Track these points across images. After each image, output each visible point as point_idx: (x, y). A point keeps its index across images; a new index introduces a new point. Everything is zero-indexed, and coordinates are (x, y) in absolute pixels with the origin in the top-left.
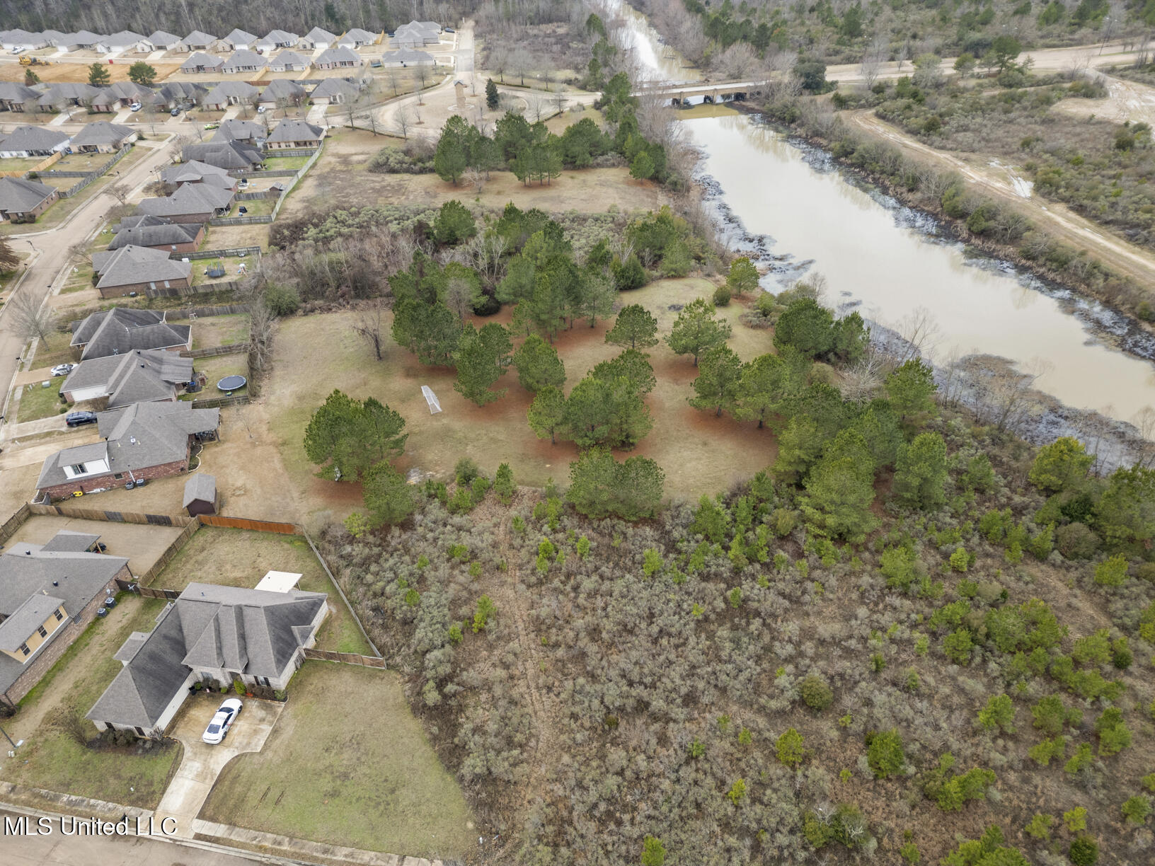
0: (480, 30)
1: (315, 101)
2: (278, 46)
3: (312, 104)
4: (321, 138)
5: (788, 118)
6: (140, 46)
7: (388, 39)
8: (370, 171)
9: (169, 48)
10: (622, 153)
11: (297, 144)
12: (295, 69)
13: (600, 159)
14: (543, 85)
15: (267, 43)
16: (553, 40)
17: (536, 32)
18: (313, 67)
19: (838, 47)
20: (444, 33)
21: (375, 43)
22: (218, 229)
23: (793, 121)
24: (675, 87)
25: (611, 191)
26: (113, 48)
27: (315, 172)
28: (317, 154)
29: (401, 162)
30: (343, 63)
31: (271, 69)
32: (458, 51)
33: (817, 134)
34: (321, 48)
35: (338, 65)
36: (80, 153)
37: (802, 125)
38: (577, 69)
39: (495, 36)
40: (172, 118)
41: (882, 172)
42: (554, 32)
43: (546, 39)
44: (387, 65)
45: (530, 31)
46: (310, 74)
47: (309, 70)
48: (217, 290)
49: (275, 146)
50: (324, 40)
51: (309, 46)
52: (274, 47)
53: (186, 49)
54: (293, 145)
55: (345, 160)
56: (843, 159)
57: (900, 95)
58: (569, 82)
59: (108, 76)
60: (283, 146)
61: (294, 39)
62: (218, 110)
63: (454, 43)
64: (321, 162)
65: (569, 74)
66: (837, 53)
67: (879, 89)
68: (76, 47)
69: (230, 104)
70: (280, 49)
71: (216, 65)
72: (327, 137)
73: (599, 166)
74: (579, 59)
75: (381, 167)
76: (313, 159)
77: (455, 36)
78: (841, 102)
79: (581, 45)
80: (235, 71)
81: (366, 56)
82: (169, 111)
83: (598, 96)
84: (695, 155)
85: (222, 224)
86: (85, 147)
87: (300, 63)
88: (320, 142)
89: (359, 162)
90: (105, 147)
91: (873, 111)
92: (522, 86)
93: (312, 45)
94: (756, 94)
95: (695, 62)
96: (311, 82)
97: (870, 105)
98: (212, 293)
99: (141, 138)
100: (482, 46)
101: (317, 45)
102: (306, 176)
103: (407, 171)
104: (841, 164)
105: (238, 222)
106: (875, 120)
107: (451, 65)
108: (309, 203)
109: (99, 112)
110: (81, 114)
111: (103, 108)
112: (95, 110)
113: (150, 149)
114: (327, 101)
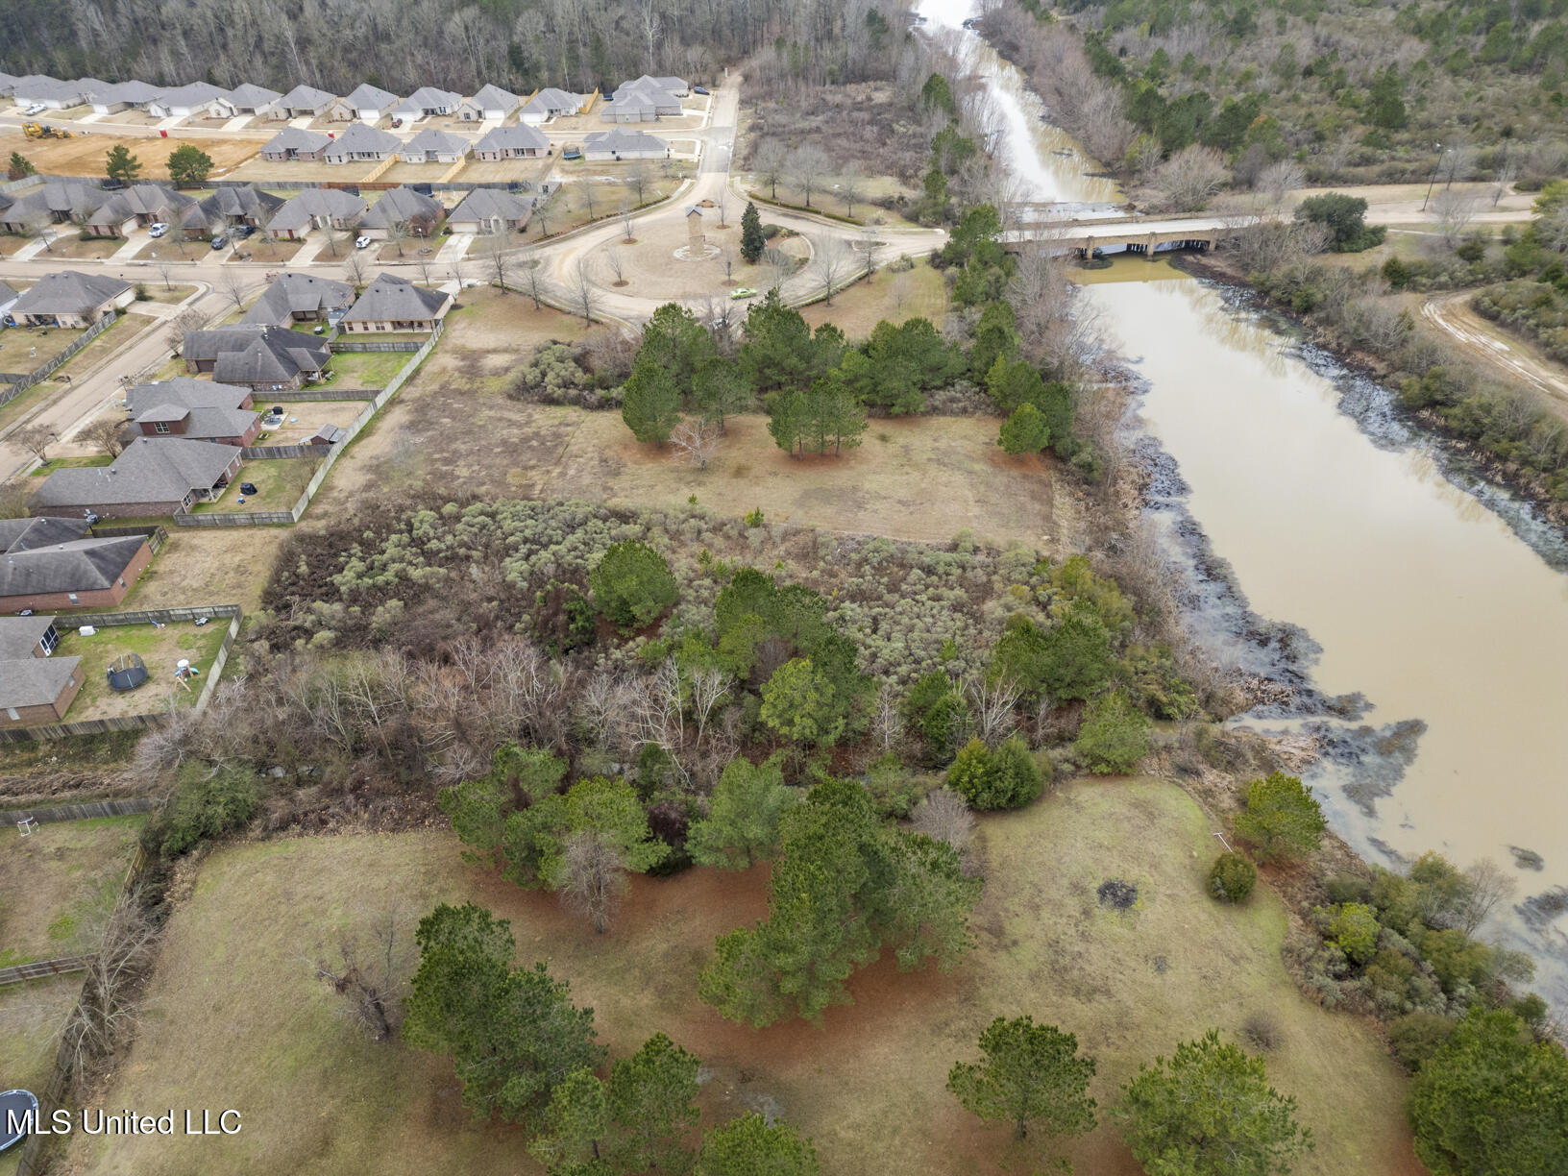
0: (749, 91)
1: (455, 228)
2: (427, 112)
3: (449, 232)
4: (440, 315)
6: (213, 108)
8: (510, 397)
9: (258, 112)
10: (984, 385)
11: (398, 324)
12: (442, 159)
13: (939, 398)
15: (409, 109)
18: (471, 156)
20: (692, 96)
21: (580, 113)
25: (958, 478)
26: (175, 111)
27: (412, 393)
28: (425, 350)
29: (566, 384)
30: (519, 151)
31: (404, 157)
32: (710, 131)
34: (495, 119)
35: (511, 154)
36: (27, 327)
39: (772, 104)
40: (213, 253)
42: (869, 99)
44: (589, 156)
46: (464, 169)
47: (462, 162)
49: (358, 328)
50: (500, 106)
51: (474, 116)
52: (421, 114)
53: (283, 115)
54: (389, 328)
55: (471, 363)
58: (889, 204)
59: (139, 166)
60: (372, 328)
61: (456, 103)
62: (292, 239)
64: (431, 368)
68: (121, 107)
69: (315, 228)
70: (429, 117)
71: (316, 148)
72: (455, 307)
73: (935, 412)
75: (530, 391)
76: (416, 360)
77: (709, 101)
78: (1401, 278)
80: (345, 159)
81: (561, 138)
82: (208, 238)
85: (198, 525)
86: (37, 316)
87: (449, 150)
88: (437, 322)
89: (497, 373)
90: (68, 319)
91: (1466, 297)
92: (807, 208)
93: (480, 113)
96: (459, 187)
97: (1457, 285)
98: (104, 738)
99: (142, 297)
100: (750, 122)
101: (488, 114)
102: (393, 402)
103: (576, 402)
107: (694, 157)
108: (379, 470)
109: (99, 237)
110: (69, 240)
111: (105, 231)
112: (93, 233)
113: (149, 320)
114: (474, 228)
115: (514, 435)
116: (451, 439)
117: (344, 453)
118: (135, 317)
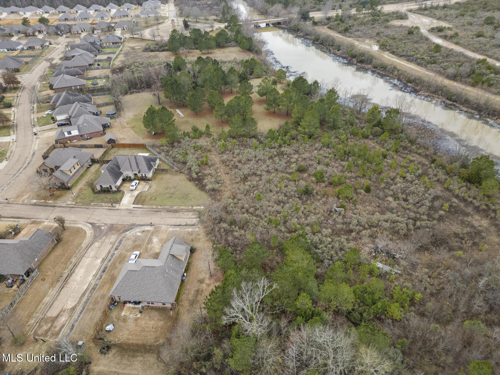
0: (177, 3)
1: (116, 29)
2: (96, 11)
3: (115, 30)
4: (122, 41)
5: (296, 29)
6: (38, 12)
7: (140, 7)
8: (143, 51)
10: (237, 42)
11: (113, 43)
12: (105, 18)
13: (229, 44)
14: (205, 21)
15: (91, 10)
16: (206, 6)
17: (199, 3)
18: (112, 18)
19: (315, 5)
20: (162, 5)
21: (135, 9)
22: (91, 71)
23: (298, 30)
24: (254, 20)
25: (234, 54)
27: (123, 52)
28: (121, 47)
29: (155, 48)
30: (124, 16)
31: (95, 19)
32: (169, 11)
33: (307, 34)
34: (113, 11)
35: (122, 16)
36: (28, 49)
37: (302, 32)
38: (217, 16)
39: (183, 5)
40: (60, 37)
41: (329, 45)
42: (206, 3)
43: (204, 6)
44: (142, 16)
45: (197, 3)
46: (111, 20)
47: (110, 19)
48: (96, 88)
49: (105, 45)
50: (114, 8)
51: (108, 11)
52: (94, 11)
53: (58, 13)
54: (111, 44)
55: (133, 48)
56: (316, 42)
57: (336, 20)
58: (215, 20)
59: (30, 22)
60: (108, 44)
61: (102, 8)
62: (78, 33)
63: (167, 8)
64: (123, 49)
65: (214, 17)
66: (314, 7)
67: (329, 19)
68: (10, 13)
69: (82, 31)
70: (96, 12)
71: (73, 18)
72: (124, 41)
73: (229, 46)
74: (217, 12)
75: (147, 50)
76: (120, 49)
77: (167, 6)
78: (315, 23)
79: (217, 7)
80: (80, 20)
81: (132, 13)
82: (59, 35)
83: (226, 24)
84: (264, 43)
85: (92, 69)
86: (29, 47)
87: (107, 16)
88: (122, 43)
89: (138, 49)
90: (38, 47)
91: (327, 26)
92: (197, 22)
93: (110, 10)
94: (285, 22)
95: (262, 13)
96: (113, 23)
97: (325, 24)
98: (95, 90)
99: (50, 44)
100: (178, 9)
101: (112, 10)
102: (119, 54)
103: (157, 51)
104: (315, 44)
105: (98, 69)
106: (328, 29)
107: (167, 15)
108: (123, 62)
109: (30, 36)
110: (23, 37)
111: (31, 34)
112: (28, 35)
113: (55, 48)
114: (121, 29)
115: (147, 56)
116: (135, 57)
117: (114, 60)
118: (52, 47)
